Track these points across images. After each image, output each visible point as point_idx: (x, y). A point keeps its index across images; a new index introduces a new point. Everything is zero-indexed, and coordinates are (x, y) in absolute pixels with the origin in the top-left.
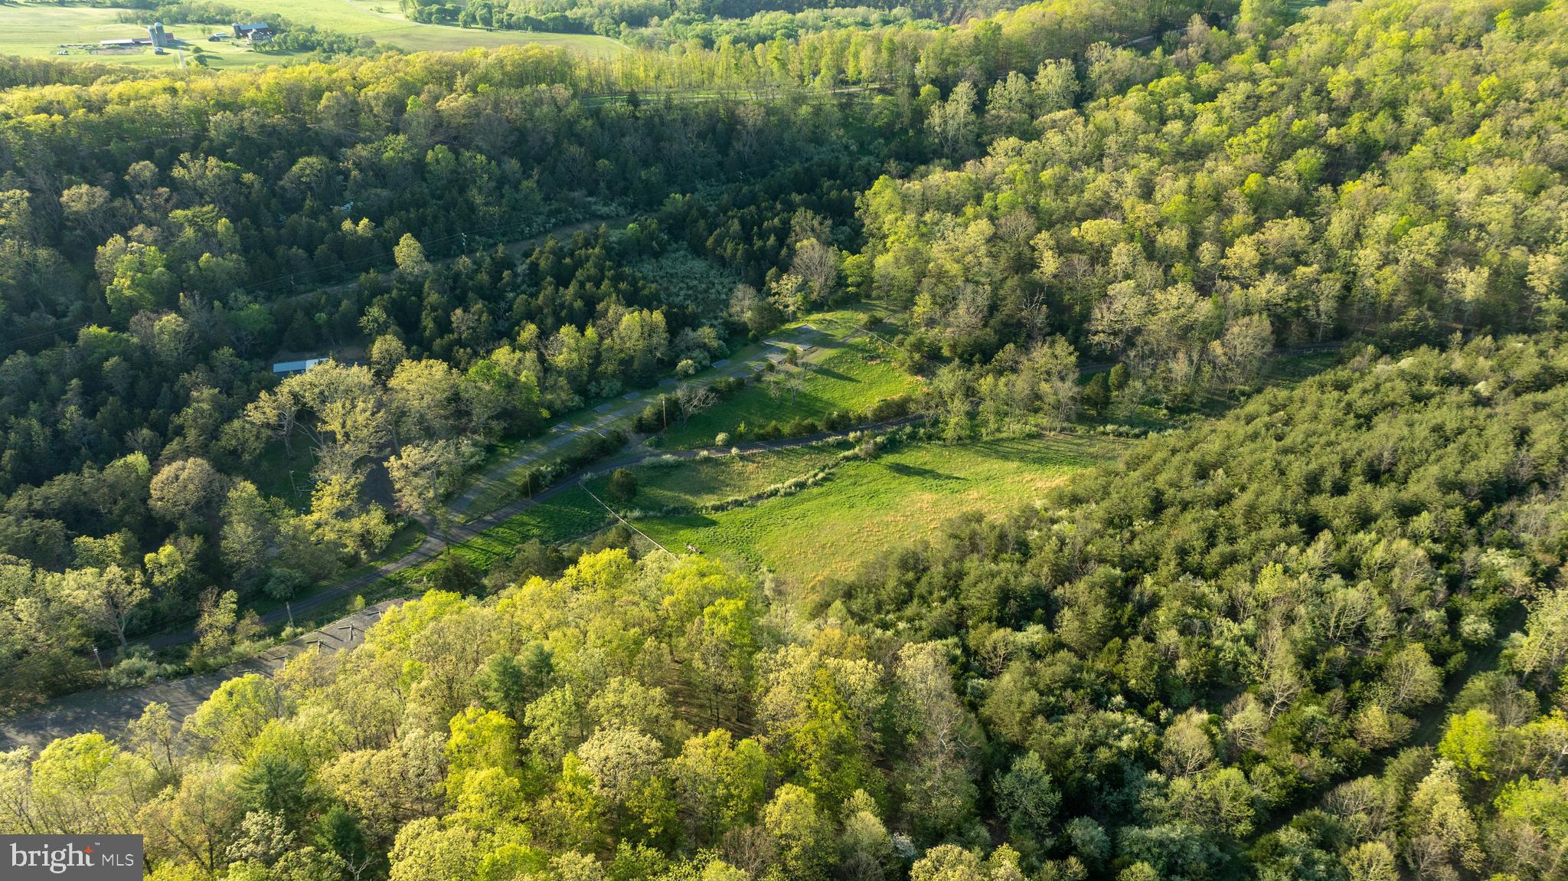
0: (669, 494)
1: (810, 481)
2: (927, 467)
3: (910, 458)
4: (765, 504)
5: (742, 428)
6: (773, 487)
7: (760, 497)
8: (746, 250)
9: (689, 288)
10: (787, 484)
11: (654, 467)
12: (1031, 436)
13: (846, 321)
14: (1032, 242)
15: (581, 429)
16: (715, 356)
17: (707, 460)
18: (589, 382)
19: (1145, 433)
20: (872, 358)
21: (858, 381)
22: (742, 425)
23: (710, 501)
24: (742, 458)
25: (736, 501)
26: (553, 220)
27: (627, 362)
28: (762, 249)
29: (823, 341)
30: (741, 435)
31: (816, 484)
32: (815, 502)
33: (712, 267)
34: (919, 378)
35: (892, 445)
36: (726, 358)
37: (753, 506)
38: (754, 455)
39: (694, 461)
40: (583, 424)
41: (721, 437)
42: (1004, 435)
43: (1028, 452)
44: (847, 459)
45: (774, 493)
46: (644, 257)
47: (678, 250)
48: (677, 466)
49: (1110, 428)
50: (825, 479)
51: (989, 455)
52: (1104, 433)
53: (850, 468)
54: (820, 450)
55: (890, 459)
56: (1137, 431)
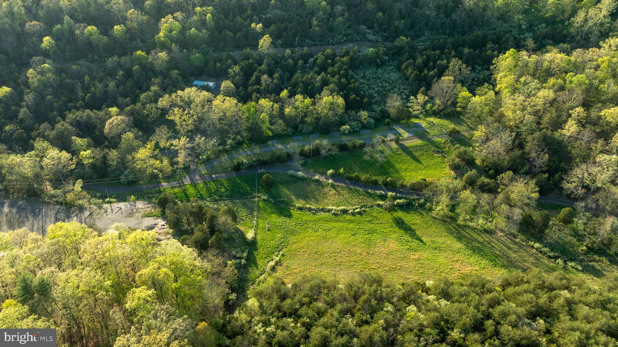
0: (288, 193)
1: (351, 211)
2: (413, 227)
3: (409, 218)
4: (322, 215)
5: (342, 170)
6: (330, 207)
7: (323, 210)
8: (416, 74)
9: (382, 87)
10: (339, 208)
11: (293, 176)
12: (486, 231)
13: (442, 126)
14: (570, 112)
15: (280, 146)
16: (365, 127)
17: (318, 181)
18: (300, 123)
19: (556, 258)
20: (438, 152)
21: (421, 163)
22: (342, 169)
23: (299, 203)
24: (333, 186)
25: (310, 208)
26: (345, 38)
27: (318, 119)
28: (425, 76)
29: (421, 134)
30: (340, 174)
31: (353, 214)
32: (342, 224)
33: (400, 78)
34: (453, 173)
35: (407, 207)
36: (370, 129)
37: (314, 214)
38: (338, 186)
39: (311, 179)
40: (282, 144)
41: (330, 171)
42: (471, 224)
43: (476, 240)
44: (379, 206)
45: (329, 211)
46: (372, 66)
47: (391, 65)
48: (302, 179)
49: (537, 245)
50: (359, 213)
51: (452, 233)
52: (532, 247)
53: (375, 212)
54: (371, 195)
55: (400, 214)
56: (552, 254)
